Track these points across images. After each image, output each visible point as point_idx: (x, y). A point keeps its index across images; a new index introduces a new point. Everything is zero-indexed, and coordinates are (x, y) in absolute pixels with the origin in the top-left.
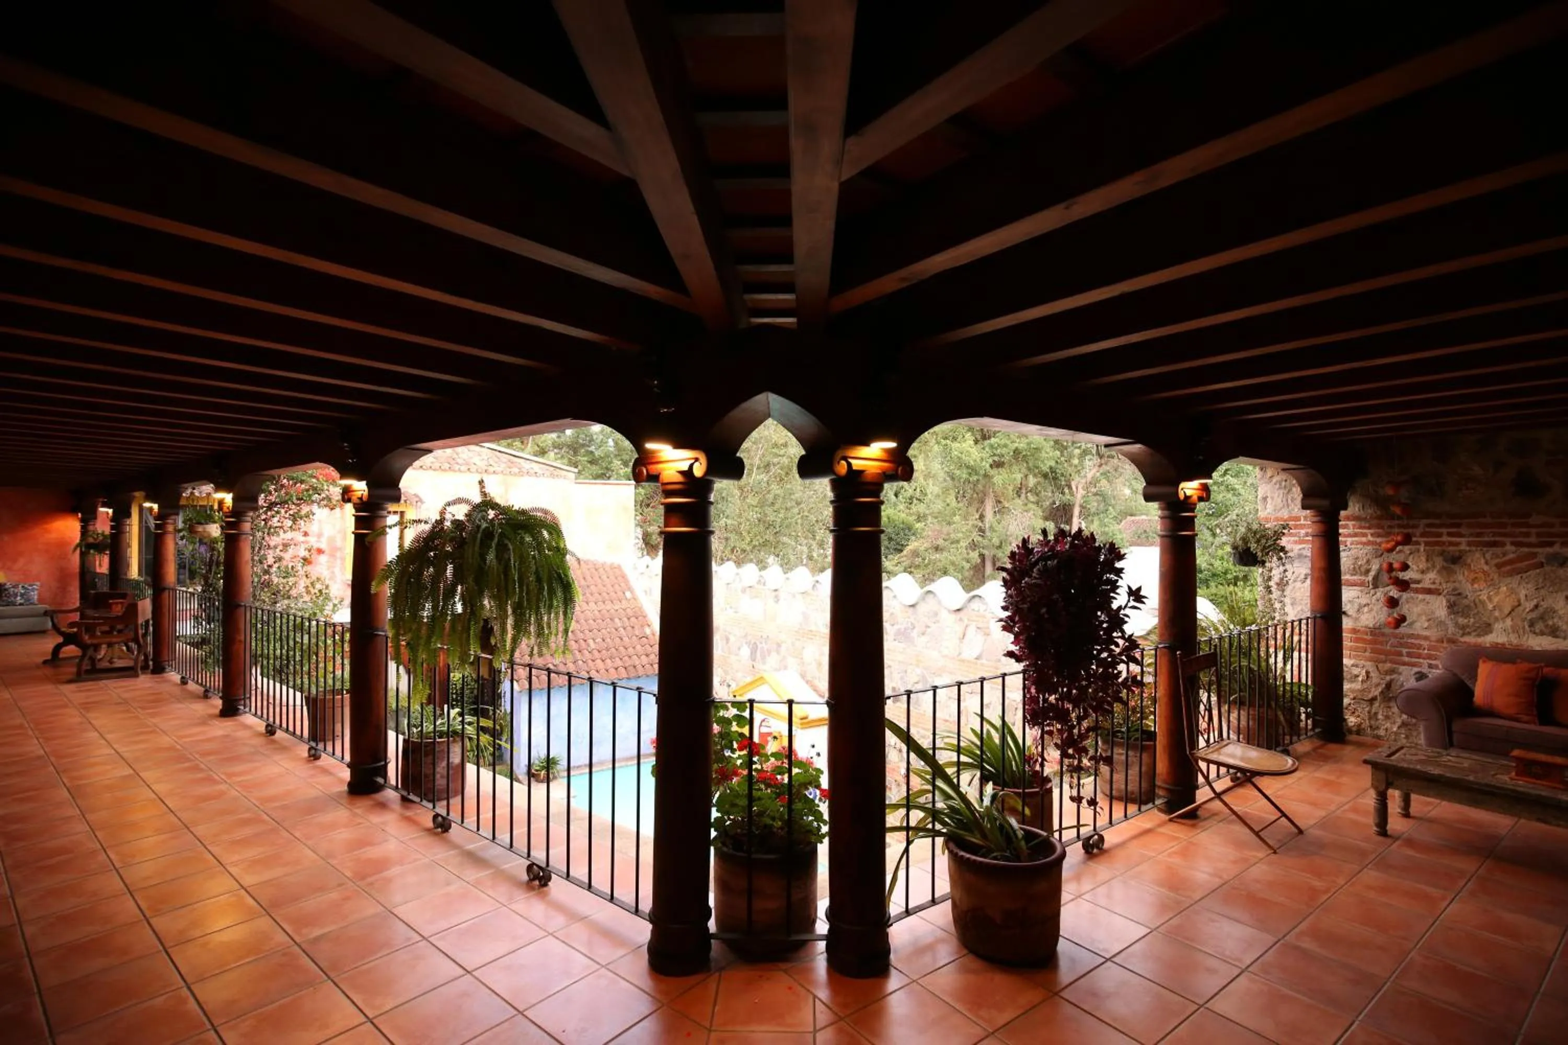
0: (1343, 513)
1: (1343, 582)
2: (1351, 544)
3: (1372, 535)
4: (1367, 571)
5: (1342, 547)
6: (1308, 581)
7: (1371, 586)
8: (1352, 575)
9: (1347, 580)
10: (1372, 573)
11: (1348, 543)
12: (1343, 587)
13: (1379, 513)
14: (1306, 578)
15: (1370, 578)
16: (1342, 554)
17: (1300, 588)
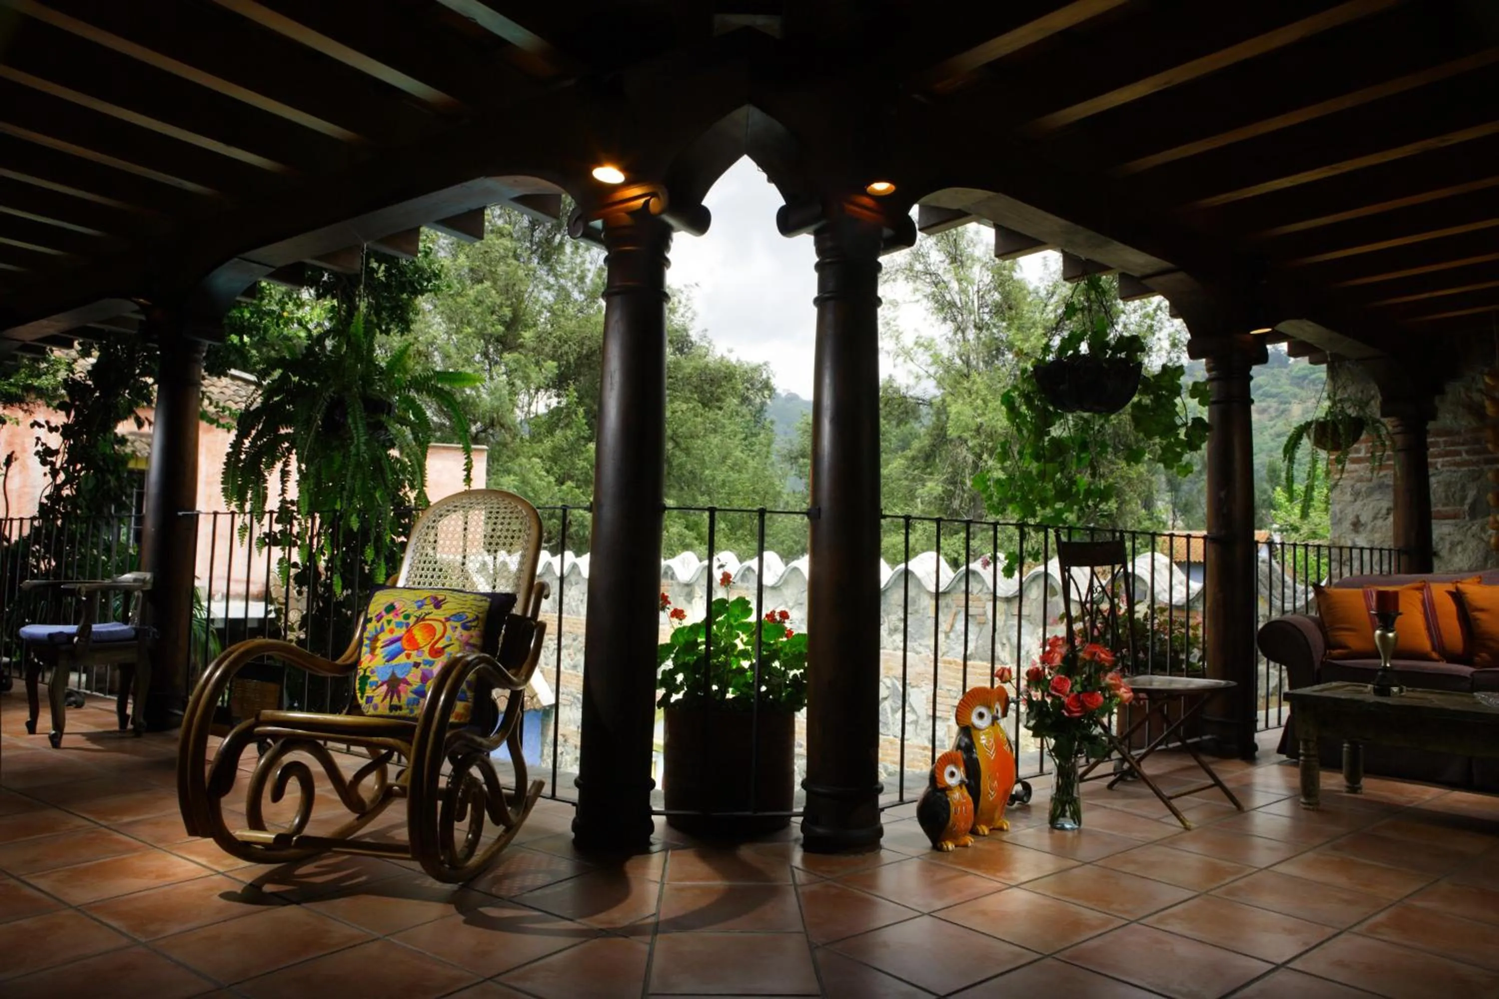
0: (1431, 425)
1: (1433, 515)
2: (1443, 466)
3: (1467, 452)
4: (1463, 499)
5: (1431, 471)
6: (1391, 518)
7: (1467, 518)
8: (1444, 505)
9: (1439, 511)
10: (1469, 501)
11: (1439, 466)
12: (1433, 521)
13: (1474, 424)
14: (1388, 514)
15: (1466, 507)
16: (1433, 480)
17: (1381, 528)
